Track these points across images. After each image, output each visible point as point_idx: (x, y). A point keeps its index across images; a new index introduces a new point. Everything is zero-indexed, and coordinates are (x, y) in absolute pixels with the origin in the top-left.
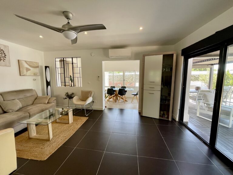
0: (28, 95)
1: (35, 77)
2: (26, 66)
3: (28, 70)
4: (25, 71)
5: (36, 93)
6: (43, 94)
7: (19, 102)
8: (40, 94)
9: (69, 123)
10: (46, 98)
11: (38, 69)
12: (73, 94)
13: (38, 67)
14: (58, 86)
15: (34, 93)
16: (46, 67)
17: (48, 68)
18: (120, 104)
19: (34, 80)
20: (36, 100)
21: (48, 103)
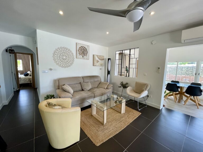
0: (96, 80)
1: (101, 67)
2: (97, 59)
3: (98, 62)
4: (96, 62)
5: (101, 79)
6: (105, 81)
7: (90, 84)
8: (103, 80)
9: (121, 113)
10: (106, 84)
11: (103, 61)
12: (127, 84)
13: (103, 59)
14: (115, 75)
15: (99, 79)
16: (109, 59)
17: (110, 60)
18: (187, 106)
19: (100, 69)
20: (100, 84)
21: (107, 88)
